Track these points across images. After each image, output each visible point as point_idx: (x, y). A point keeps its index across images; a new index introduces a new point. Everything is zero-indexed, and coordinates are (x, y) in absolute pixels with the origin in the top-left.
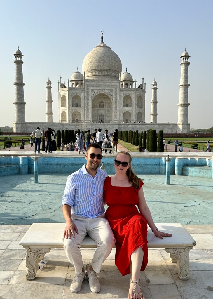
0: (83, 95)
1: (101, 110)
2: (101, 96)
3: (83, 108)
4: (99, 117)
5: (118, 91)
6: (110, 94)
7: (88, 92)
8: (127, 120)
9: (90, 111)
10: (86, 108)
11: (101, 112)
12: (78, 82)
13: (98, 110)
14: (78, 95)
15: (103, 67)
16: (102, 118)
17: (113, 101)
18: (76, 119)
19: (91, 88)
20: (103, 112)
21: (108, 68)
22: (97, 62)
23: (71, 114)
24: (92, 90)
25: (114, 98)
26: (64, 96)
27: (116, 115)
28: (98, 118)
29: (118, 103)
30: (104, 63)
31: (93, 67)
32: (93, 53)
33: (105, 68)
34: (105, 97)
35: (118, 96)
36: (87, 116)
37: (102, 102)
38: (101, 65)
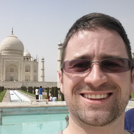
1: (11, 73)
2: (11, 65)
5: (22, 62)
6: (17, 64)
7: (3, 62)
8: (27, 80)
9: (4, 74)
10: (2, 72)
15: (13, 48)
17: (19, 68)
21: (16, 49)
22: (9, 45)
27: (21, 76)
28: (9, 78)
29: (22, 69)
31: (6, 48)
32: (7, 40)
34: (14, 66)
35: (22, 65)
36: (2, 77)
37: (12, 69)
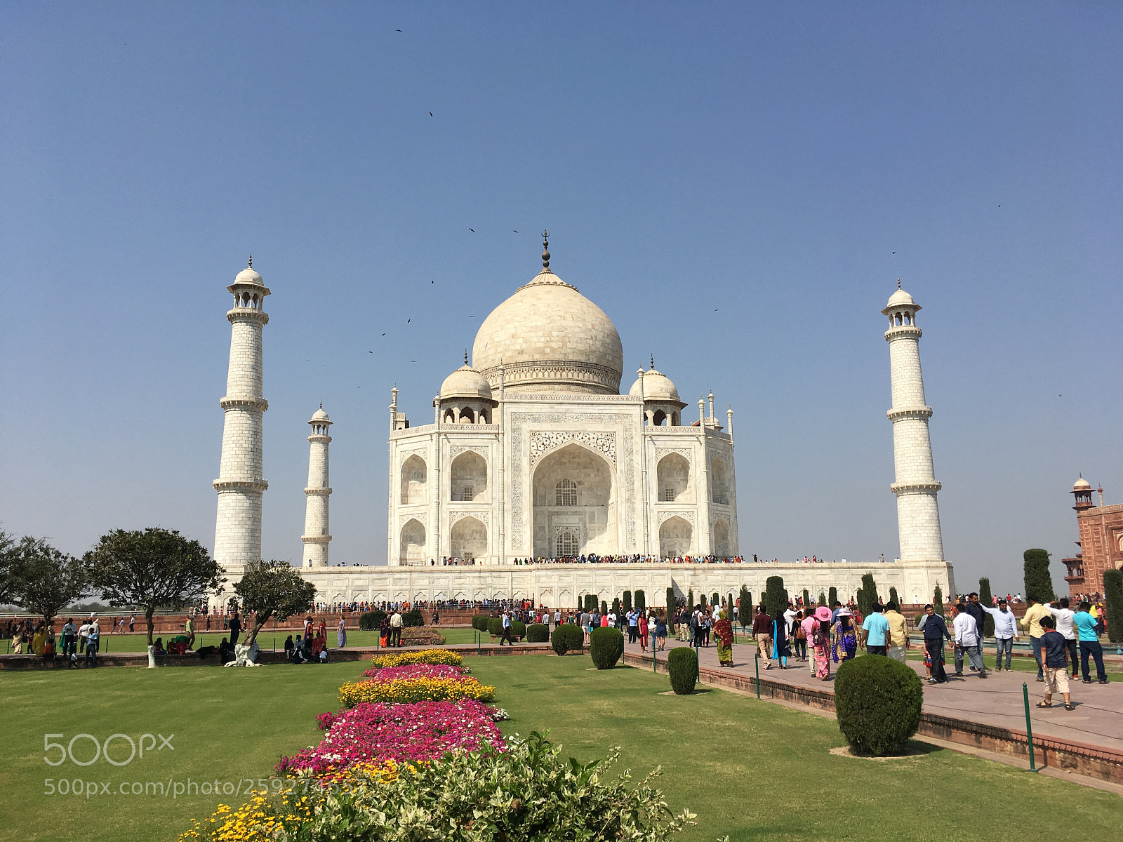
0: (494, 455)
1: (562, 513)
2: (564, 460)
3: (496, 504)
4: (555, 544)
5: (637, 439)
6: (606, 449)
7: (516, 442)
9: (527, 515)
10: (508, 506)
11: (565, 521)
12: (471, 406)
13: (551, 514)
14: (476, 452)
15: (563, 351)
16: (567, 546)
17: (620, 478)
18: (467, 551)
19: (527, 427)
20: (571, 521)
21: (583, 359)
22: (540, 334)
23: (446, 533)
24: (533, 433)
25: (621, 466)
26: (415, 458)
27: (631, 532)
28: (551, 548)
29: (637, 484)
30: (567, 340)
31: (521, 352)
32: (521, 304)
33: (571, 358)
34: (578, 464)
35: (637, 458)
36: (513, 540)
37: (566, 482)
38: (555, 345)
